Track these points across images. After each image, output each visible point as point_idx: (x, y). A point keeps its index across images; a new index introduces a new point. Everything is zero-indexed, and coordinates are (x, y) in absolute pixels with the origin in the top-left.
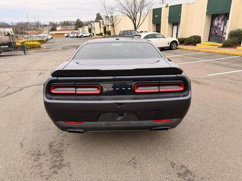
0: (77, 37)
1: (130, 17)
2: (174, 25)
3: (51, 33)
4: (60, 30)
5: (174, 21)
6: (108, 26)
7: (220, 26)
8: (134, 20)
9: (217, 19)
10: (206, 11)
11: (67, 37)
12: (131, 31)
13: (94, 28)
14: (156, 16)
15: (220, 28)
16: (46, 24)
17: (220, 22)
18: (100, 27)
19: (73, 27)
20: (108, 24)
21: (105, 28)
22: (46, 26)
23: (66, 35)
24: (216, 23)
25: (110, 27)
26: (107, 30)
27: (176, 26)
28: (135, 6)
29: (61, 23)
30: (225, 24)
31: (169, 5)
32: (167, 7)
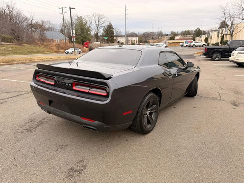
0: (190, 47)
3: (169, 42)
4: (178, 40)
6: (227, 35)
11: (182, 46)
13: (211, 37)
16: (167, 34)
18: (218, 37)
19: (191, 37)
20: (226, 33)
21: (223, 38)
22: (167, 35)
23: (181, 44)
25: (229, 36)
26: (224, 40)
29: (183, 32)
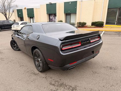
1: (3, 13)
2: (30, 18)
5: (31, 16)
7: (53, 19)
8: (5, 15)
9: (51, 16)
10: (46, 12)
12: (5, 21)
14: (20, 13)
15: (53, 20)
17: (53, 17)
24: (51, 18)
27: (32, 19)
28: (4, 7)
30: (55, 18)
31: (27, 8)
32: (25, 9)
